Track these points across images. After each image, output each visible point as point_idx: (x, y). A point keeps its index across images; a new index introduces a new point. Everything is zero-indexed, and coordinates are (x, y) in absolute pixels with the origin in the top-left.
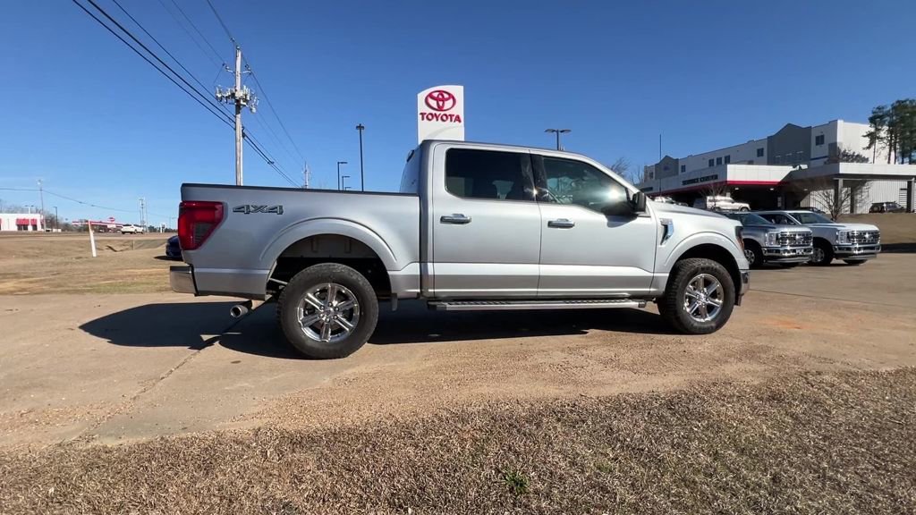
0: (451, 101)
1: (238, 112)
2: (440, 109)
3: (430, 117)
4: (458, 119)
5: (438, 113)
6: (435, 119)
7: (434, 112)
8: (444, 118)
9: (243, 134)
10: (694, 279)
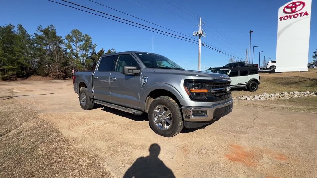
0: (302, 5)
1: (200, 38)
2: (293, 12)
3: (286, 18)
4: (306, 14)
5: (291, 15)
6: (289, 18)
7: (288, 15)
8: (296, 16)
9: (203, 45)
10: (158, 107)
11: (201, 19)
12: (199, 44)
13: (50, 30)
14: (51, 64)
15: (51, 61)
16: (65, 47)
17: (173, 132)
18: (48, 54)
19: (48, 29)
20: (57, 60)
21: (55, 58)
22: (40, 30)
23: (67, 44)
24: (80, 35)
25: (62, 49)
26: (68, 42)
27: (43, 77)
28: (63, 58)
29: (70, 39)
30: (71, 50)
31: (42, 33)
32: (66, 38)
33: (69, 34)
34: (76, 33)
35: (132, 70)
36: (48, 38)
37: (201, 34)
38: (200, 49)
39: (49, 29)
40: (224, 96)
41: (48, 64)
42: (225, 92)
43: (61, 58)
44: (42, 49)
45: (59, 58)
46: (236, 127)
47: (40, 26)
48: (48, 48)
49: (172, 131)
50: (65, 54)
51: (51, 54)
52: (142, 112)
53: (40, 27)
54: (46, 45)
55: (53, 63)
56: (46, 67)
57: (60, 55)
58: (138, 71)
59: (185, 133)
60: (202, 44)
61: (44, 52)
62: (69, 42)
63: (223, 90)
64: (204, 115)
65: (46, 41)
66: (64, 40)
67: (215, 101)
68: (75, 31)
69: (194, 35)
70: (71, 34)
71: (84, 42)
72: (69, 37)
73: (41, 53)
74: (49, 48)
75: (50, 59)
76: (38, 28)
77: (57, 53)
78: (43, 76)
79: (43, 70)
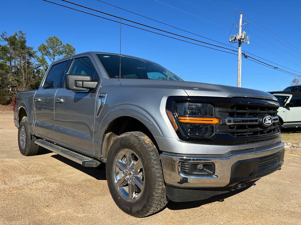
1: (239, 46)
9: (246, 57)
10: (122, 153)
11: (241, 16)
12: (238, 55)
13: (18, 39)
14: (16, 87)
15: (16, 82)
16: (37, 63)
17: (145, 207)
18: (13, 72)
19: (14, 37)
20: (24, 81)
21: (22, 78)
22: (4, 38)
23: (40, 58)
24: (59, 45)
25: (32, 65)
26: (41, 55)
27: (3, 106)
28: (33, 78)
29: (45, 51)
30: (44, 66)
31: (6, 43)
32: (40, 50)
33: (43, 44)
34: (54, 42)
35: (83, 81)
36: (14, 49)
37: (242, 39)
38: (240, 63)
39: (17, 37)
40: (259, 135)
41: (12, 87)
42: (261, 125)
43: (30, 78)
44: (4, 65)
45: (28, 78)
46: (292, 201)
47: (5, 32)
48: (13, 64)
49: (142, 205)
50: (37, 72)
51: (17, 73)
52: (99, 163)
53: (5, 34)
54: (10, 59)
55: (19, 85)
56: (9, 91)
57: (29, 73)
58: (93, 84)
59: (178, 211)
60: (244, 55)
61: (8, 70)
62: (43, 54)
63: (256, 121)
64: (210, 175)
65: (11, 54)
66: (35, 52)
67: (235, 144)
68: (52, 39)
69: (230, 41)
70: (46, 44)
71: (64, 55)
72: (43, 48)
73: (4, 72)
74: (15, 63)
75: (15, 79)
76: (1, 36)
77: (25, 72)
78: (4, 104)
79: (4, 95)
